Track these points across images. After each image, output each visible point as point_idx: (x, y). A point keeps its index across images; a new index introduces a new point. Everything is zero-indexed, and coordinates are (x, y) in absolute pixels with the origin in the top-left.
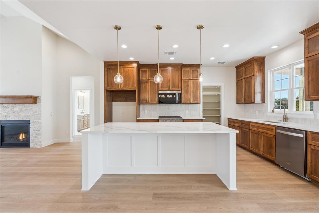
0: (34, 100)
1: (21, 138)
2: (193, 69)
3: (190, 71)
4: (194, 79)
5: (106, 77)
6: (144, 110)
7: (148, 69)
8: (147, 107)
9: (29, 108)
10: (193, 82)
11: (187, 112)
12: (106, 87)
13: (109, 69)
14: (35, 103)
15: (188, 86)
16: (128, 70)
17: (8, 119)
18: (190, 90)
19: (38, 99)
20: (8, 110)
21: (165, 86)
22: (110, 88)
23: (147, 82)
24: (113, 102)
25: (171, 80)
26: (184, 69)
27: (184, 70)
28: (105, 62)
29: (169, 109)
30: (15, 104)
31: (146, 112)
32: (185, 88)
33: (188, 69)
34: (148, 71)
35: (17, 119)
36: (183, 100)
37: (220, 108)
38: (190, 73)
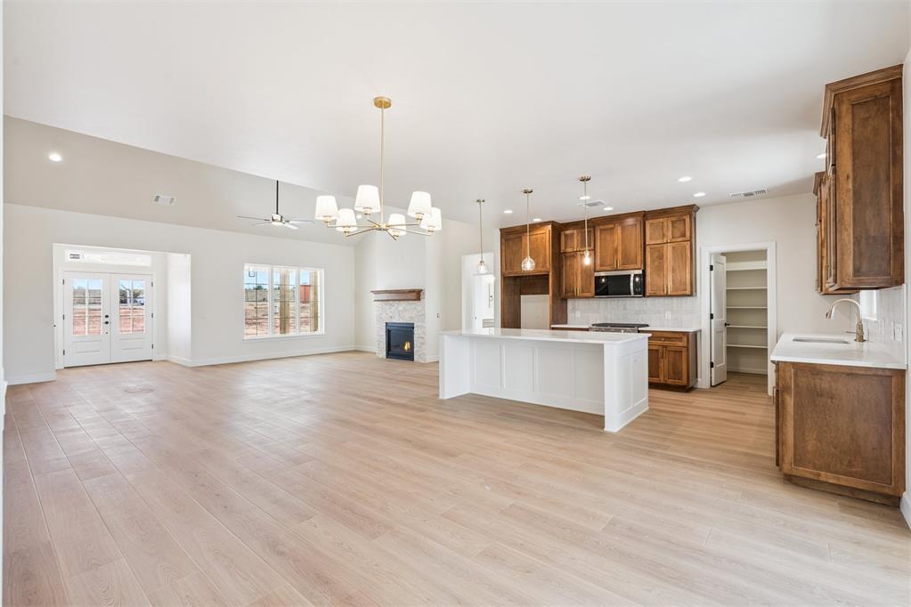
0: (417, 295)
1: (406, 348)
2: (673, 219)
3: (665, 224)
4: (674, 240)
5: (504, 254)
6: (574, 310)
7: (575, 231)
8: (580, 304)
9: (413, 306)
10: (673, 247)
11: (668, 315)
12: (504, 271)
13: (507, 240)
14: (418, 299)
15: (661, 257)
16: (537, 239)
17: (394, 321)
18: (665, 267)
19: (422, 293)
20: (394, 308)
21: (608, 262)
22: (510, 273)
23: (574, 256)
24: (522, 297)
25: (620, 248)
26: (651, 221)
27: (651, 224)
28: (501, 230)
29: (625, 309)
30: (400, 300)
31: (578, 314)
32: (653, 261)
33: (661, 220)
34: (575, 235)
35: (401, 321)
36: (649, 290)
37: (766, 306)
38: (665, 229)
